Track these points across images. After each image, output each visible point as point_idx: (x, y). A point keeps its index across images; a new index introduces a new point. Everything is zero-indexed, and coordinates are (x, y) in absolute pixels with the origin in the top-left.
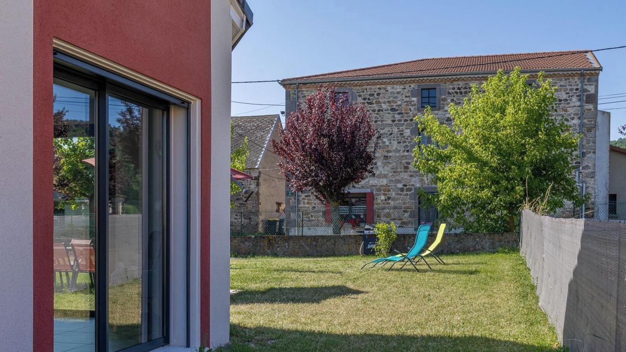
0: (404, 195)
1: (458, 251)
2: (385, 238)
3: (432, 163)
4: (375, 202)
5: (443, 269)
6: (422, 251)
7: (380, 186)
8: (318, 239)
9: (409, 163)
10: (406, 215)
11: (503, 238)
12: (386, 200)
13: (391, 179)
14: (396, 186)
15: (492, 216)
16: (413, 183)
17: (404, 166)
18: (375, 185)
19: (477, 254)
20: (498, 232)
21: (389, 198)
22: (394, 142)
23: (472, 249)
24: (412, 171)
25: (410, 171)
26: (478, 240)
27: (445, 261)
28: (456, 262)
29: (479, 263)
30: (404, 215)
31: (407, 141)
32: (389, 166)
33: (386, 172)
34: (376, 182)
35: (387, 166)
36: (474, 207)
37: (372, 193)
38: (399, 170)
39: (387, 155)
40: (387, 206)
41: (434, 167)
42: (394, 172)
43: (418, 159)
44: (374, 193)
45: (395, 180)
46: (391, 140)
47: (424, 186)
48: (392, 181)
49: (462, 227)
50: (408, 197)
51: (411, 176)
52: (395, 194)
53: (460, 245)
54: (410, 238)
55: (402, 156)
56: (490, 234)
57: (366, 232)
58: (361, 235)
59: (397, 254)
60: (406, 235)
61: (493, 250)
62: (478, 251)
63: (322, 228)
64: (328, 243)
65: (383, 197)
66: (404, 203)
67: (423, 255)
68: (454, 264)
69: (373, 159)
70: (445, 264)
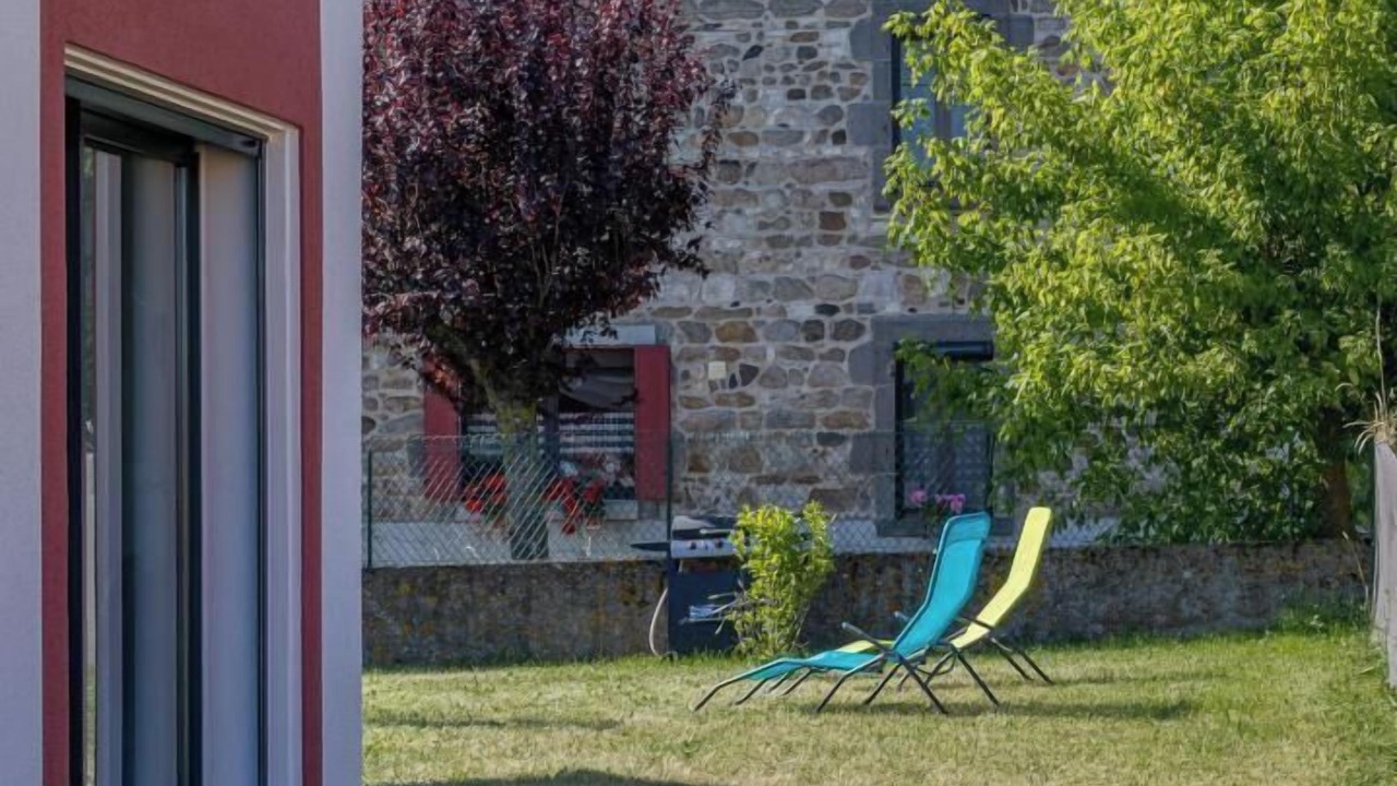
0: (822, 357)
1: (1099, 628)
2: (779, 575)
3: (975, 223)
4: (679, 391)
5: (1046, 702)
6: (955, 627)
7: (701, 314)
8: (446, 583)
9: (844, 199)
10: (838, 456)
11: (1300, 565)
12: (733, 383)
13: (760, 277)
14: (782, 311)
15: (1253, 465)
16: (868, 298)
17: (823, 215)
18: (676, 305)
19: (1184, 640)
20: (1276, 540)
21: (749, 373)
22: (772, 91)
23: (1160, 619)
24: (863, 235)
25: (853, 239)
26: (1187, 574)
27: (1048, 672)
28: (1095, 675)
29: (1196, 676)
30: (824, 454)
31: (835, 87)
32: (748, 211)
33: (730, 245)
34: (685, 292)
35: (738, 212)
36: (1167, 423)
37: (661, 349)
38: (795, 232)
39: (735, 156)
40: (737, 410)
41: (982, 241)
42: (774, 242)
43: (909, 208)
44: (675, 346)
45: (778, 281)
46: (753, 82)
47: (922, 311)
48: (763, 285)
49: (1111, 515)
50: (845, 366)
51: (858, 262)
52: (779, 354)
53: (1110, 599)
54: (879, 571)
55: (812, 164)
56: (1242, 546)
57: (680, 548)
58: (650, 562)
59: (849, 639)
60: (863, 556)
61: (1256, 622)
62: (1192, 628)
63: (412, 529)
64: (496, 602)
65: (718, 370)
66: (826, 400)
67: (959, 642)
68: (1091, 681)
69: (696, 200)
70: (1048, 681)
